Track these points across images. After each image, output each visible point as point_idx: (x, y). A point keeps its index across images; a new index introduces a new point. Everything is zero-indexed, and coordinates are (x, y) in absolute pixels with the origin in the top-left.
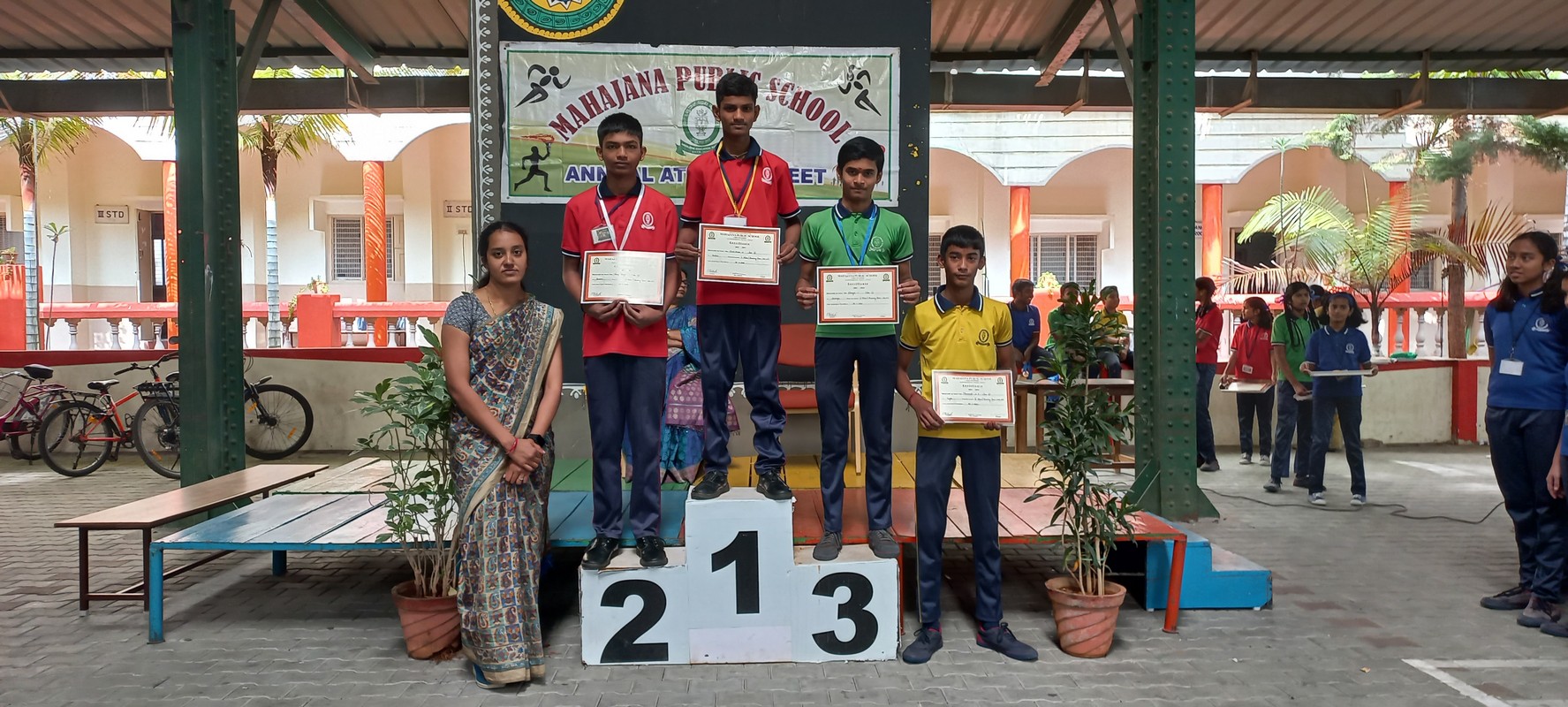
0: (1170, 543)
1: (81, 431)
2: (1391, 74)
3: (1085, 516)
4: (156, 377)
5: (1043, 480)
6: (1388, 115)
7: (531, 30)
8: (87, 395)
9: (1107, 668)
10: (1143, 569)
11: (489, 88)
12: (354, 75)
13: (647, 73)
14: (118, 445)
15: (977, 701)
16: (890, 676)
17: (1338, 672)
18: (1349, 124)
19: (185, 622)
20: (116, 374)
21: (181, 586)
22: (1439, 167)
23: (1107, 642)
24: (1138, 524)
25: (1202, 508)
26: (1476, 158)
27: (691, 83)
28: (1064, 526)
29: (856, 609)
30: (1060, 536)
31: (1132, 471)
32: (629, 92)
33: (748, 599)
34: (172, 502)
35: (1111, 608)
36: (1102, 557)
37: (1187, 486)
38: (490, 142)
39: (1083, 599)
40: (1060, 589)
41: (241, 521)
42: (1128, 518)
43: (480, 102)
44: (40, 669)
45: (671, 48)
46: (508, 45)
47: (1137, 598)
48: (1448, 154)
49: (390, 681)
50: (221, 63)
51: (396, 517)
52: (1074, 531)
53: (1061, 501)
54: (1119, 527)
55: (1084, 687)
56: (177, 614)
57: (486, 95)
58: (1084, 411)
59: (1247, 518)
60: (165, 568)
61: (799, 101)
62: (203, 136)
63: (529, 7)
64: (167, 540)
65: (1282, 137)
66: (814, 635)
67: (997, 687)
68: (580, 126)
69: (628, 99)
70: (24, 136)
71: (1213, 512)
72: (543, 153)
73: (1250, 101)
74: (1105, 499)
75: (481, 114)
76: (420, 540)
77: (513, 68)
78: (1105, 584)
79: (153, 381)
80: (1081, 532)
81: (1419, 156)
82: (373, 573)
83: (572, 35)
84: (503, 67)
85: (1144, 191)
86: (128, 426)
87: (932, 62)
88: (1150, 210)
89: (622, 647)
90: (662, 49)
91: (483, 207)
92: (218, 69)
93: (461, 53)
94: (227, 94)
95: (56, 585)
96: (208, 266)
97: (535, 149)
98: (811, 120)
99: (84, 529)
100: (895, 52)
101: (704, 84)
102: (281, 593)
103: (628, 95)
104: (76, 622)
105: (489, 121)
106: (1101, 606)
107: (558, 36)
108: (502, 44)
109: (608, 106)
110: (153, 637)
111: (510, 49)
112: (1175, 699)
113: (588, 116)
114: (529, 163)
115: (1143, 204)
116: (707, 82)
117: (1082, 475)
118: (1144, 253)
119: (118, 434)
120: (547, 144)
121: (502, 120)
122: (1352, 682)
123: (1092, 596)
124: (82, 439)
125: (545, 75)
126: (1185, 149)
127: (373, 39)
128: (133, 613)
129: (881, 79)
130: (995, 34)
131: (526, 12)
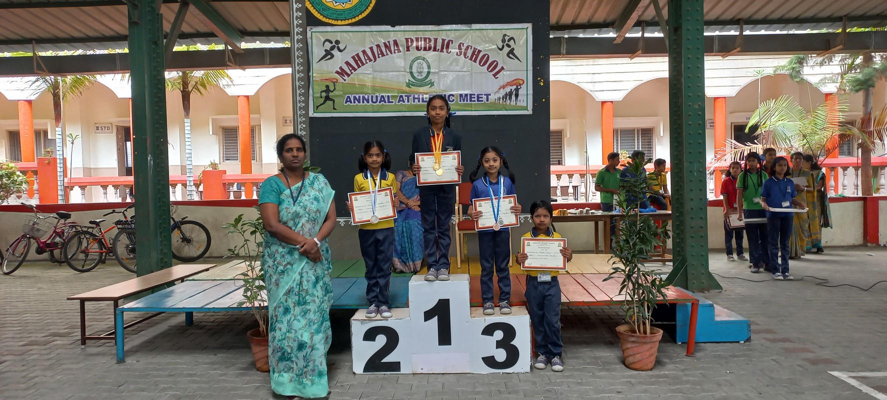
0: (690, 304)
1: (86, 247)
2: (824, 31)
3: (638, 289)
4: (125, 217)
5: (614, 269)
6: (823, 54)
7: (324, 20)
8: (89, 228)
9: (652, 376)
10: (675, 320)
11: (301, 53)
12: (230, 48)
13: (389, 42)
14: (106, 255)
15: (576, 395)
16: (526, 381)
17: (789, 379)
18: (799, 60)
19: (137, 351)
20: (104, 216)
21: (136, 332)
22: (855, 84)
23: (650, 362)
24: (671, 293)
25: (711, 284)
26: (877, 78)
27: (414, 47)
28: (626, 295)
29: (506, 343)
30: (624, 301)
31: (671, 264)
32: (379, 53)
33: (445, 337)
34: (132, 285)
35: (654, 342)
36: (648, 313)
37: (703, 272)
38: (303, 83)
39: (637, 337)
40: (625, 331)
41: (169, 295)
42: (663, 290)
43: (297, 61)
44: (58, 377)
45: (402, 28)
46: (312, 29)
47: (670, 336)
48: (860, 76)
49: (246, 384)
50: (155, 43)
51: (249, 294)
52: (632, 298)
53: (624, 281)
54: (659, 295)
55: (638, 388)
56: (133, 347)
57: (300, 57)
58: (637, 229)
59: (739, 290)
60: (124, 322)
61: (475, 56)
62: (146, 84)
63: (323, 7)
64: (126, 306)
65: (759, 69)
66: (482, 358)
67: (587, 388)
68: (352, 73)
69: (379, 57)
70: (55, 87)
71: (719, 287)
72: (332, 88)
73: (739, 49)
74: (650, 279)
75: (297, 68)
76: (262, 305)
77: (314, 41)
78: (651, 329)
79: (124, 219)
80: (637, 298)
81: (842, 78)
82: (239, 325)
83: (347, 22)
84: (309, 41)
85: (676, 102)
86: (111, 244)
87: (551, 31)
88: (679, 113)
89: (375, 364)
90: (397, 28)
91: (299, 120)
92: (154, 46)
93: (286, 34)
94: (159, 60)
95: (70, 332)
96: (150, 155)
97: (327, 87)
98: (483, 66)
99: (83, 301)
100: (529, 26)
101: (421, 47)
102: (189, 336)
103: (378, 55)
104: (79, 352)
105: (302, 72)
106: (648, 341)
107: (339, 22)
108: (308, 28)
109: (368, 61)
110: (119, 360)
111: (313, 30)
112: (692, 393)
113: (356, 67)
114: (324, 94)
115: (675, 109)
116: (423, 46)
117: (636, 266)
118: (676, 138)
119: (106, 249)
120: (334, 84)
121: (309, 71)
122: (796, 384)
123: (643, 335)
124: (87, 251)
125: (332, 45)
126: (698, 77)
127: (241, 28)
128: (109, 346)
129: (522, 42)
130: (589, 14)
131: (321, 10)
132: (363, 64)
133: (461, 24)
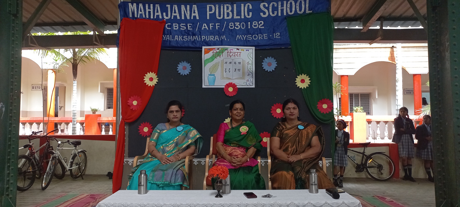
12: (97, 34)
130: (345, 11)
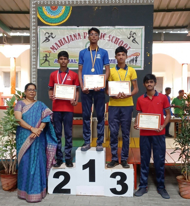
5: (176, 148)
7: (46, 23)
11: (35, 39)
13: (76, 34)
16: (130, 201)
27: (87, 37)
28: (182, 161)
29: (122, 182)
32: (71, 39)
33: (92, 178)
38: (35, 53)
39: (186, 182)
40: (181, 179)
43: (32, 42)
45: (82, 27)
46: (40, 27)
52: (185, 162)
53: (181, 154)
58: (188, 129)
61: (116, 41)
66: (110, 189)
68: (58, 48)
69: (71, 41)
72: (48, 56)
75: (32, 45)
77: (41, 33)
83: (56, 24)
84: (38, 33)
87: (154, 30)
89: (58, 189)
90: (80, 27)
91: (33, 70)
93: (27, 29)
97: (46, 55)
100: (143, 27)
105: (35, 47)
107: (53, 24)
108: (38, 27)
109: (66, 43)
113: (60, 46)
114: (45, 58)
120: (49, 53)
121: (38, 47)
125: (49, 35)
127: (10, 26)
129: (139, 35)
130: (175, 22)
131: (44, 18)
132: (63, 44)
133: (110, 26)
